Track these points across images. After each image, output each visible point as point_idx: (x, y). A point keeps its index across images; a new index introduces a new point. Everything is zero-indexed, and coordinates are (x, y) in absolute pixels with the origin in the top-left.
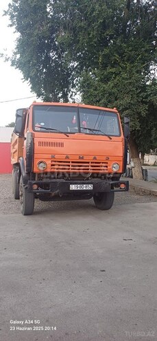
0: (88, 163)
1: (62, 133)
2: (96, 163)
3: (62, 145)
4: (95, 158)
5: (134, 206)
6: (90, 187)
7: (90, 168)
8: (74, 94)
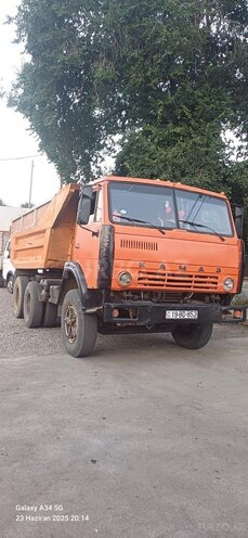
0: (191, 276)
1: (155, 227)
2: (200, 277)
3: (155, 247)
4: (201, 270)
5: (230, 343)
6: (194, 315)
7: (193, 284)
8: (99, 159)
